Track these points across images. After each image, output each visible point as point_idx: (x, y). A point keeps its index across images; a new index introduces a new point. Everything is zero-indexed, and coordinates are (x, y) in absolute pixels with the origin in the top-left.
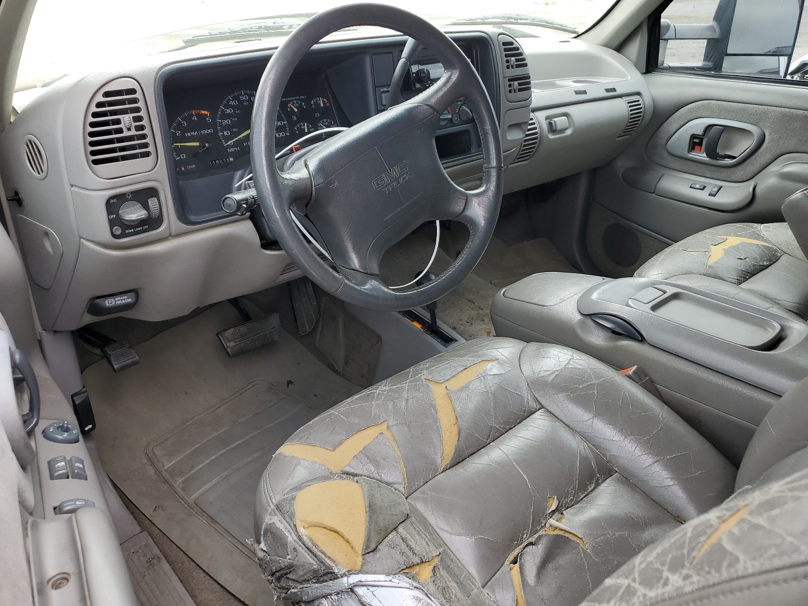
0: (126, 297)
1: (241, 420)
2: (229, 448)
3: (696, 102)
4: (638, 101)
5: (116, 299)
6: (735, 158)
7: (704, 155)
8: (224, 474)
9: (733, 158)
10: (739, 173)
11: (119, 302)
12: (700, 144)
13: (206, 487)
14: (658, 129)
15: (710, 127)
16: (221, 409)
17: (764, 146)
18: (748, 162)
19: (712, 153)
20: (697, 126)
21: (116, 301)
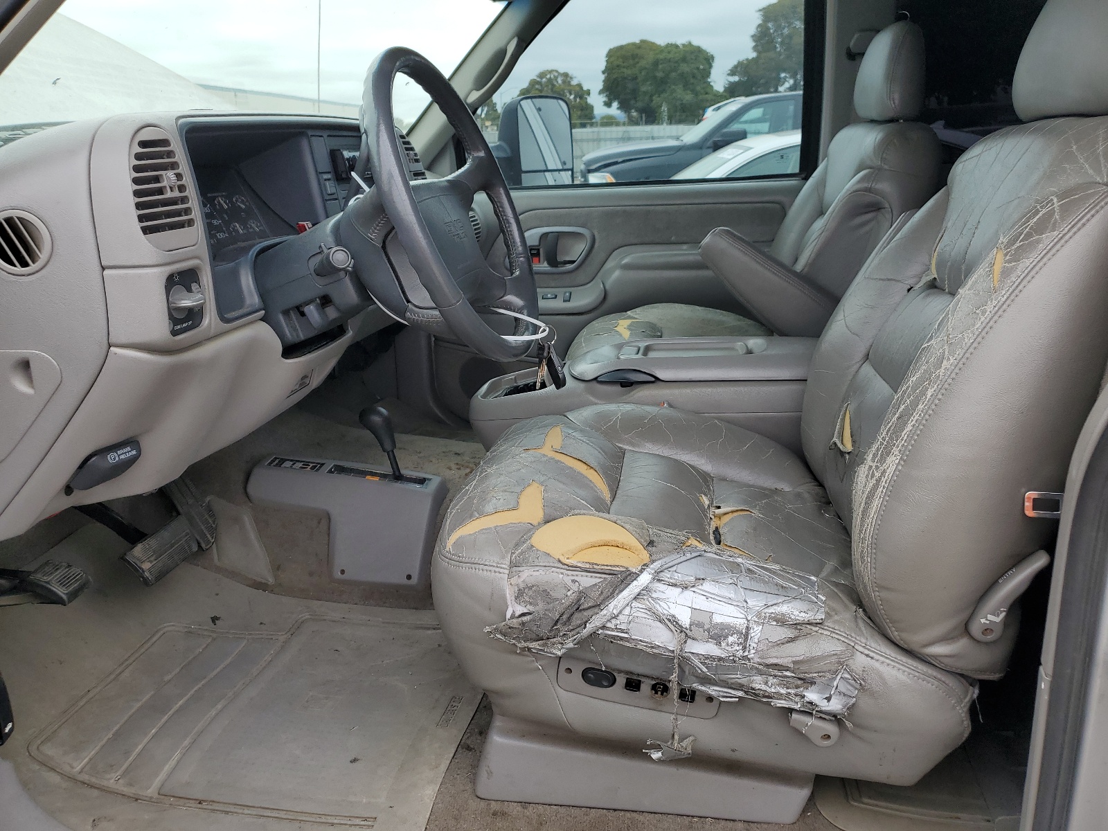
0: (129, 449)
1: (167, 678)
2: (171, 713)
3: (527, 212)
4: (474, 216)
5: (119, 452)
6: (574, 262)
7: (546, 264)
8: (186, 742)
9: (573, 262)
10: (581, 276)
11: (122, 457)
12: (538, 255)
13: (167, 768)
14: (492, 246)
15: (544, 235)
16: (127, 673)
17: (597, 245)
18: (587, 262)
19: (553, 262)
20: (533, 236)
21: (119, 456)
